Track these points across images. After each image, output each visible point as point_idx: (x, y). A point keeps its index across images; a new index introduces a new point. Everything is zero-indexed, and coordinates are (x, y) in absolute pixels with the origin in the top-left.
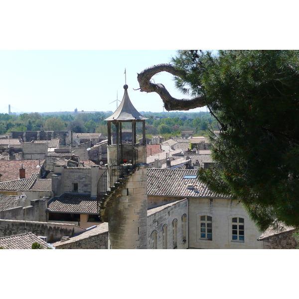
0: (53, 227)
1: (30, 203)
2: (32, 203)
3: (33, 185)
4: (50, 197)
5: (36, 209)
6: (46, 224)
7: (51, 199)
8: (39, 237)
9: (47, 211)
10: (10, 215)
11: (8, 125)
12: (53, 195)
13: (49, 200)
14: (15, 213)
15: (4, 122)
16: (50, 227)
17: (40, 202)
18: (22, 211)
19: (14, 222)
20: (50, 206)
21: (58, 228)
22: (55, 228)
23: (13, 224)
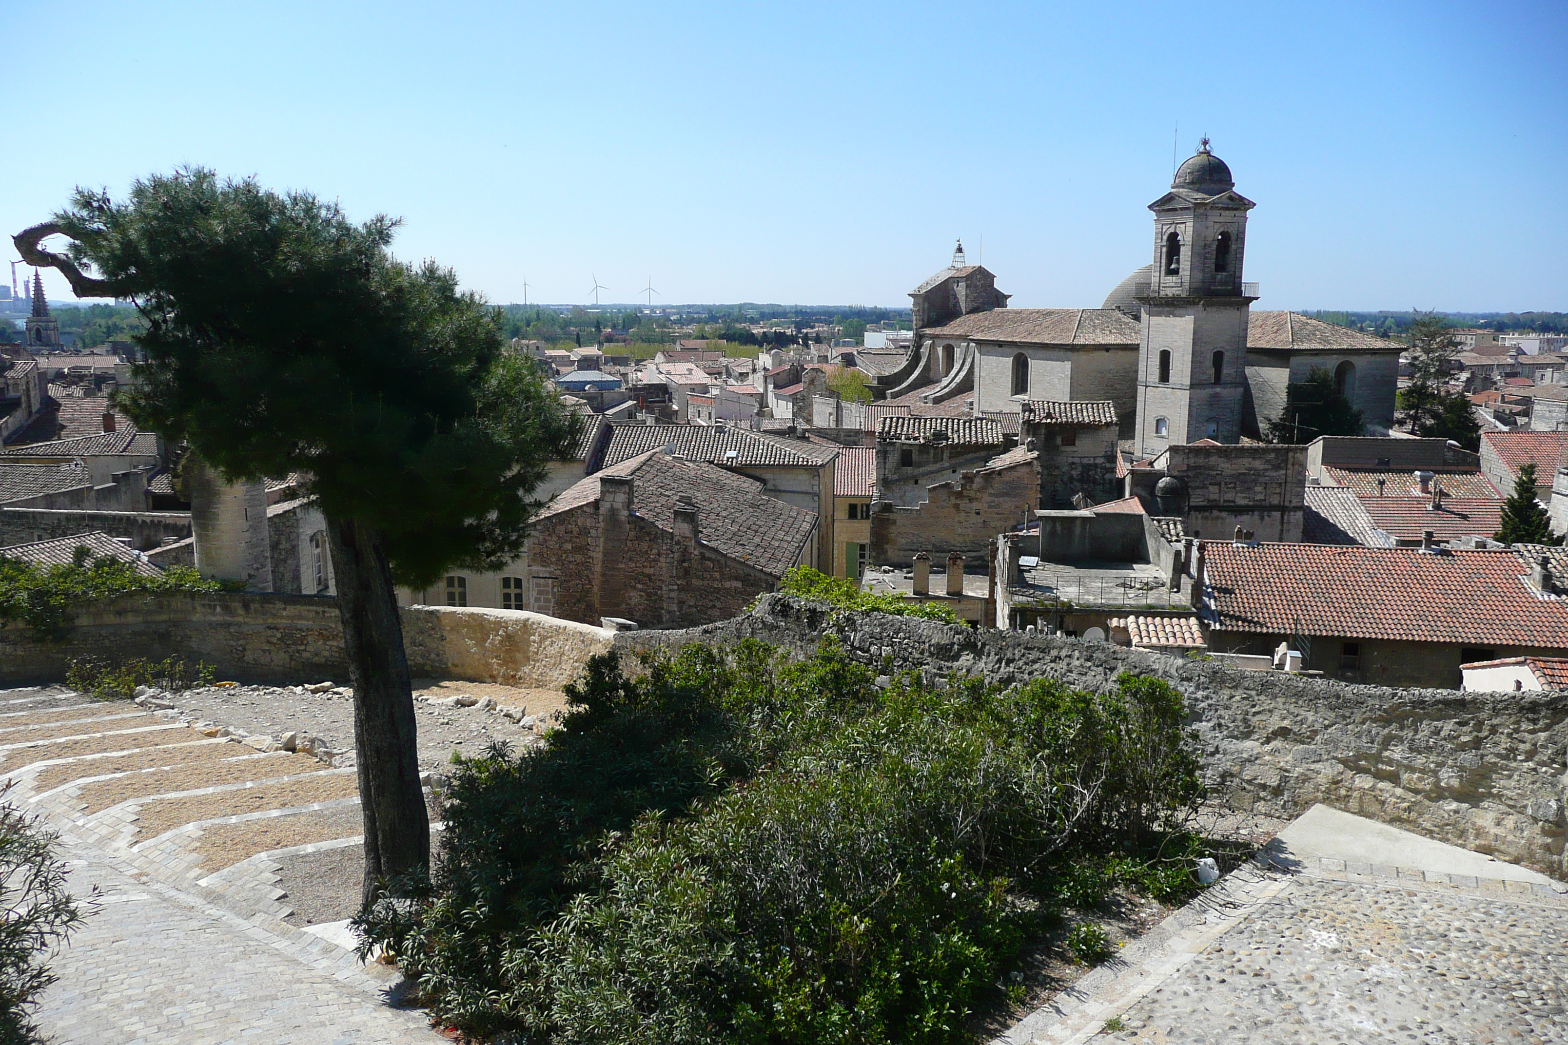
0: (148, 520)
1: (110, 478)
2: (115, 478)
3: (128, 445)
4: (155, 466)
5: (123, 489)
6: (135, 516)
7: (157, 469)
8: (114, 540)
9: (148, 493)
10: (67, 501)
11: (108, 327)
12: (160, 463)
13: (152, 473)
14: (76, 497)
15: (103, 322)
16: (144, 521)
17: (131, 477)
18: (93, 493)
19: (70, 514)
20: (153, 483)
21: (160, 522)
22: (152, 521)
23: (68, 517)
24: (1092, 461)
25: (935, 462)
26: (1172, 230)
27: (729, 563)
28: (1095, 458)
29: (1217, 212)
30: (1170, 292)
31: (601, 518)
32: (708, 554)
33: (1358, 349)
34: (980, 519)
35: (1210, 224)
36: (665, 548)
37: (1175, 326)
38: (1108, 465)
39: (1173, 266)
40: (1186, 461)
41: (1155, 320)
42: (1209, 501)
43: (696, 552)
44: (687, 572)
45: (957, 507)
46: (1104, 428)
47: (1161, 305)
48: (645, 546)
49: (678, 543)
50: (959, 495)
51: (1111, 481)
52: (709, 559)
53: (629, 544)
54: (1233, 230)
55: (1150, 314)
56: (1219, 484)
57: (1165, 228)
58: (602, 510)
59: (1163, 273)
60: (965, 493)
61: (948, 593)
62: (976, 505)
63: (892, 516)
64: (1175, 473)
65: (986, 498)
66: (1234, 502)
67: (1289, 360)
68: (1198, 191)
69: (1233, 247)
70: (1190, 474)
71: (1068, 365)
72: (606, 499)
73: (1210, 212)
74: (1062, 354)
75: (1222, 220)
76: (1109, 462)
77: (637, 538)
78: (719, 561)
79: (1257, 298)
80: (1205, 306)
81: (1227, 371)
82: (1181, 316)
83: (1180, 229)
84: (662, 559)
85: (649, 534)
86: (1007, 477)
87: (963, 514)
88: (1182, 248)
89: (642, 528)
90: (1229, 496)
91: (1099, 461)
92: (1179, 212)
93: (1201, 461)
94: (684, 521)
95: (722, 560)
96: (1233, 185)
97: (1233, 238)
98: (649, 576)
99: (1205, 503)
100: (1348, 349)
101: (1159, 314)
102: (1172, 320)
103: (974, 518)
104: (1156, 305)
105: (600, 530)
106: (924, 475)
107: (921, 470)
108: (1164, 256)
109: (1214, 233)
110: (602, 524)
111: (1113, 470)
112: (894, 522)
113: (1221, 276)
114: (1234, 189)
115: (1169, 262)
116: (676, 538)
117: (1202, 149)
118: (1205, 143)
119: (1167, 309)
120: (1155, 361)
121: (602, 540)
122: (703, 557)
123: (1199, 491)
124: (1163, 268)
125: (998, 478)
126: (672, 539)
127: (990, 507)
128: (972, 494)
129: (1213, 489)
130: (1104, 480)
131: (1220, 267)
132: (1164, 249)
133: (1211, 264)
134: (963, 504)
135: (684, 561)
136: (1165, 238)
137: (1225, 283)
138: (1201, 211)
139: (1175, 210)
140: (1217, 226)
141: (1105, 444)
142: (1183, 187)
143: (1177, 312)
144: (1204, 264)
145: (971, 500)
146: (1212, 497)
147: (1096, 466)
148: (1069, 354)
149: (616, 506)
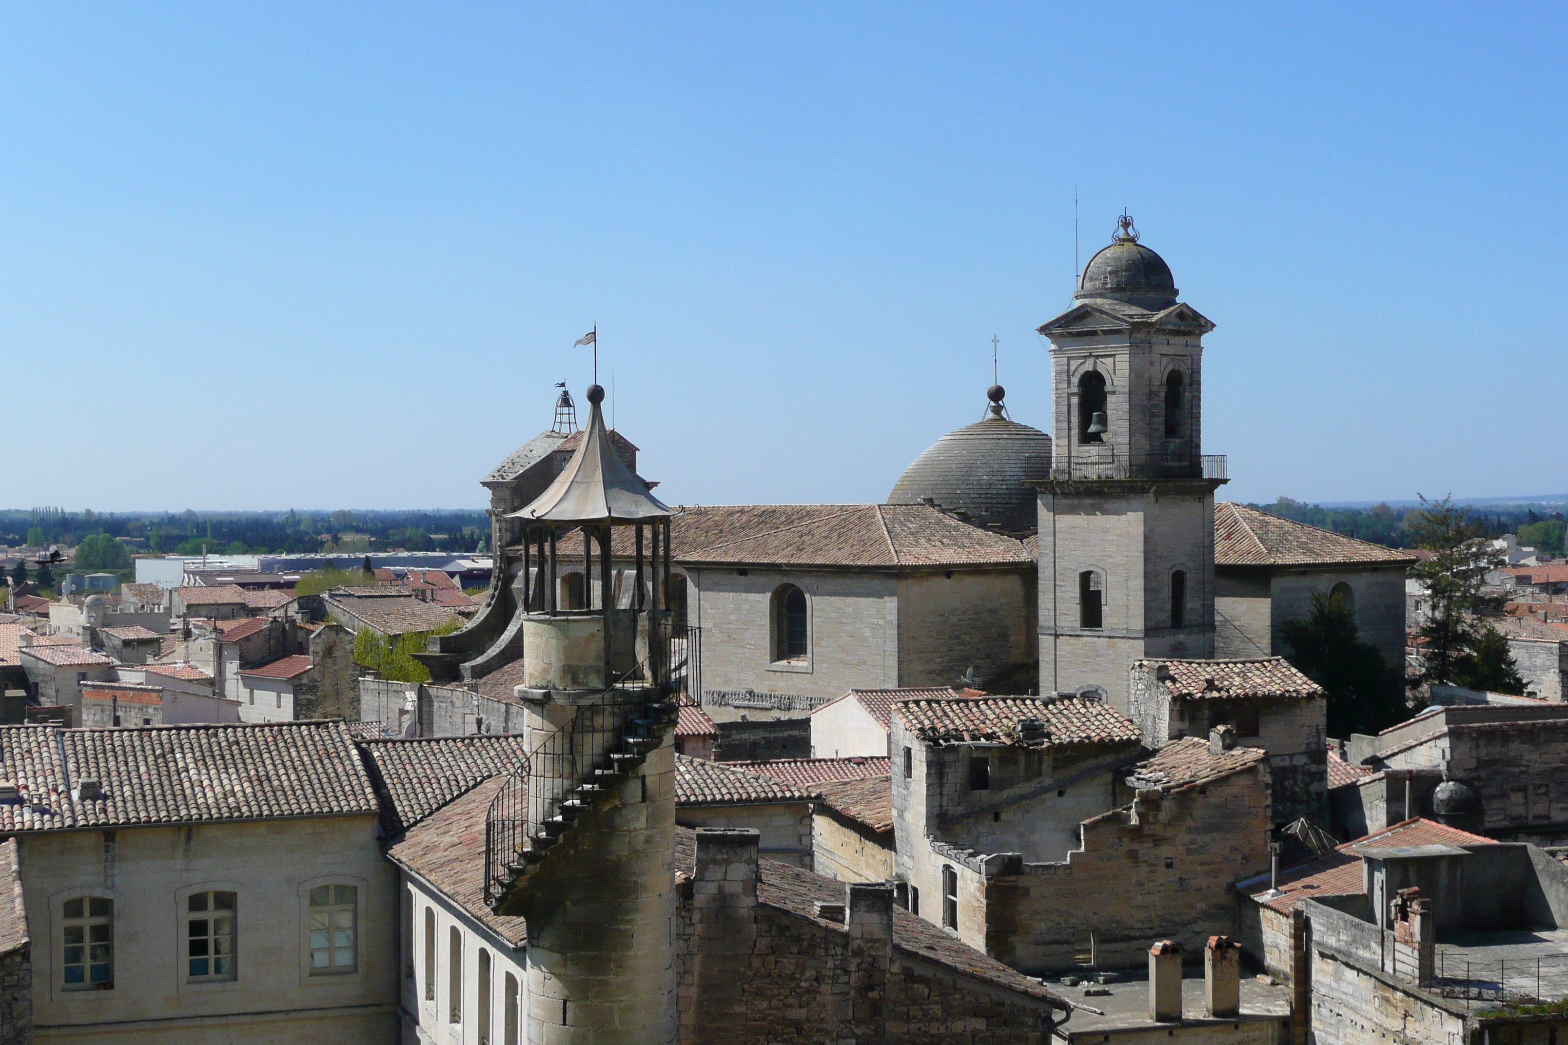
24: (1287, 762)
25: (1028, 779)
26: (1088, 366)
27: (961, 983)
28: (1292, 756)
29: (1162, 338)
30: (1093, 473)
31: (697, 916)
32: (919, 970)
33: (1358, 563)
34: (1172, 875)
35: (1156, 357)
36: (830, 964)
37: (1106, 531)
38: (1314, 768)
39: (1093, 428)
40: (1474, 753)
41: (1065, 521)
42: (1512, 819)
43: (895, 969)
44: (876, 1009)
45: (1133, 855)
46: (1303, 704)
47: (1078, 494)
48: (788, 964)
49: (858, 953)
50: (1137, 833)
51: (1319, 794)
52: (921, 980)
53: (756, 963)
54: (1184, 368)
55: (1055, 510)
56: (1525, 789)
57: (1074, 364)
58: (700, 899)
59: (1075, 439)
60: (1146, 829)
61: (1215, 1013)
62: (1165, 851)
63: (1022, 881)
64: (1460, 774)
65: (1183, 837)
66: (1548, 817)
67: (1268, 584)
68: (1130, 302)
69: (1187, 395)
70: (1483, 774)
71: (891, 604)
72: (709, 875)
73: (1154, 339)
74: (876, 583)
75: (1170, 350)
76: (1314, 761)
77: (773, 950)
78: (940, 982)
79: (1225, 481)
80: (1158, 495)
81: (1191, 603)
82: (1118, 513)
83: (1104, 367)
84: (826, 988)
85: (797, 939)
86: (1216, 797)
87: (1144, 869)
88: (1110, 398)
89: (783, 929)
90: (1539, 809)
91: (1301, 760)
92: (1102, 337)
93: (1496, 750)
94: (871, 909)
95: (948, 979)
96: (1176, 292)
97: (1187, 380)
98: (798, 1026)
99: (1505, 823)
100: (1345, 563)
101: (1072, 510)
102: (1099, 520)
103: (1164, 876)
104: (1065, 495)
105: (695, 941)
106: (1011, 803)
107: (1006, 794)
108: (1075, 412)
109: (1159, 373)
110: (699, 928)
111: (1322, 776)
112: (1026, 892)
113: (1174, 443)
114: (1179, 299)
115: (1085, 422)
116: (855, 944)
117: (1121, 233)
118: (1126, 223)
119: (1088, 501)
120: (1072, 593)
121: (697, 959)
122: (909, 976)
123: (1497, 804)
124: (1075, 432)
125: (1200, 799)
126: (845, 947)
127: (1189, 852)
128: (1158, 830)
129: (1517, 798)
130: (1308, 793)
131: (1171, 431)
132: (1075, 400)
133: (1159, 422)
134: (1144, 849)
135: (871, 988)
136: (1075, 380)
137: (1180, 457)
138: (1141, 336)
139: (1094, 333)
140: (1165, 360)
141: (1306, 730)
142: (1102, 296)
143: (1110, 505)
144: (1150, 424)
145: (1157, 841)
146: (1518, 811)
147: (1294, 770)
148: (892, 583)
149: (729, 888)
